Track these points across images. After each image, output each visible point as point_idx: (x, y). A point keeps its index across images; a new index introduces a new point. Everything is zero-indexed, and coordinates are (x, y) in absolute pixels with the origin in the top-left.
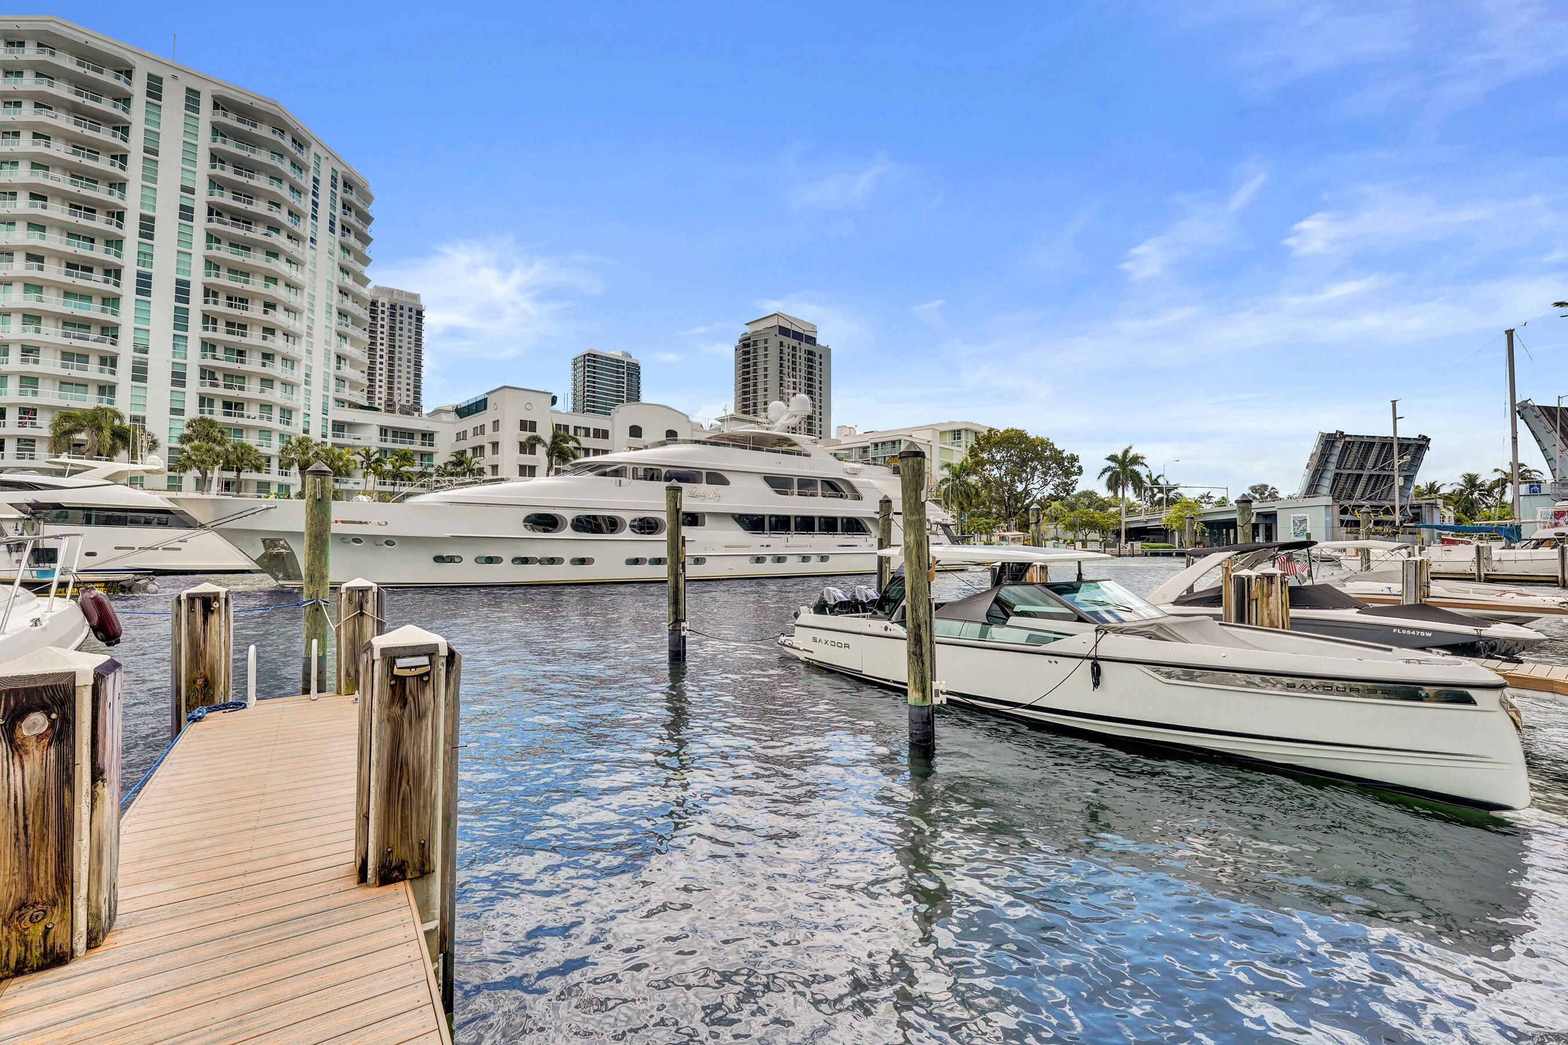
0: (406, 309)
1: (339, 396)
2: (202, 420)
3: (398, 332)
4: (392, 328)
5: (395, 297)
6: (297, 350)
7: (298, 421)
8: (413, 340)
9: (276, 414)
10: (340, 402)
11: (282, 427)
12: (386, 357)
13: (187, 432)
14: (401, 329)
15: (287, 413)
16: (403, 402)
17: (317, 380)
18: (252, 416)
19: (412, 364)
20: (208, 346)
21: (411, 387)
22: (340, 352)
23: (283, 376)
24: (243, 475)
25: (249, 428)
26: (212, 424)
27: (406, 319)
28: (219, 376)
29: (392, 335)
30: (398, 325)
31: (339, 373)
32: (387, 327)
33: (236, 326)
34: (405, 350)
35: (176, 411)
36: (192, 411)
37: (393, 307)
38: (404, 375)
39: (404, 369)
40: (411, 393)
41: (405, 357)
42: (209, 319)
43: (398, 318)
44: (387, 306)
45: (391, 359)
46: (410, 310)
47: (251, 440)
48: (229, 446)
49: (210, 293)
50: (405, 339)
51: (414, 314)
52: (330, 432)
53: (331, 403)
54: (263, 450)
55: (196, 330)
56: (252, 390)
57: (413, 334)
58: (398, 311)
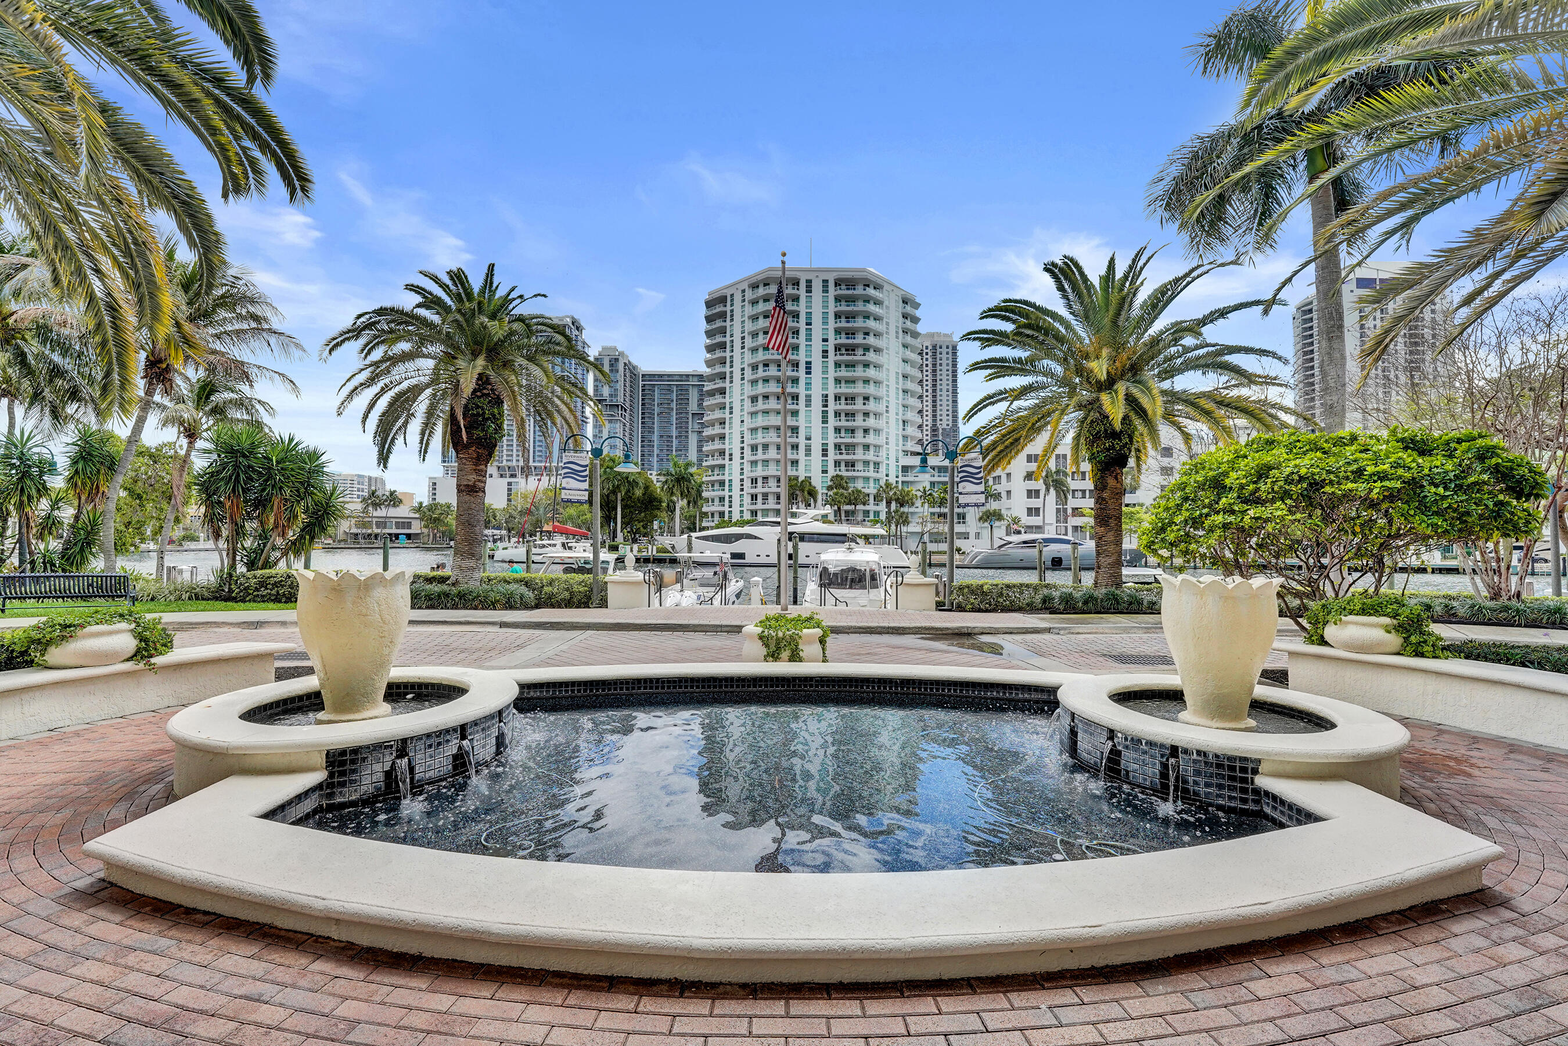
0: (944, 347)
1: (905, 448)
2: (837, 476)
3: (938, 368)
4: (934, 365)
5: (936, 338)
6: (881, 424)
7: (883, 469)
8: (950, 373)
9: (872, 465)
10: (906, 452)
11: (875, 475)
12: (930, 391)
13: (830, 483)
14: (941, 365)
15: (877, 464)
16: (945, 426)
17: (892, 440)
18: (860, 471)
19: (950, 393)
20: (837, 430)
21: (950, 413)
22: (905, 418)
23: (874, 442)
24: (858, 507)
25: (857, 477)
26: (842, 477)
27: (944, 356)
28: (843, 447)
29: (934, 371)
30: (938, 362)
31: (905, 433)
32: (930, 366)
33: (851, 415)
34: (944, 382)
35: (825, 472)
36: (832, 472)
37: (934, 347)
38: (944, 403)
39: (944, 398)
40: (950, 418)
41: (944, 388)
42: (837, 414)
43: (938, 356)
44: (930, 347)
45: (934, 391)
46: (948, 347)
47: (859, 485)
48: (850, 490)
49: (837, 398)
50: (944, 373)
51: (950, 350)
52: (900, 474)
53: (901, 454)
54: (866, 491)
55: (832, 422)
56: (859, 455)
57: (950, 368)
58: (939, 350)
